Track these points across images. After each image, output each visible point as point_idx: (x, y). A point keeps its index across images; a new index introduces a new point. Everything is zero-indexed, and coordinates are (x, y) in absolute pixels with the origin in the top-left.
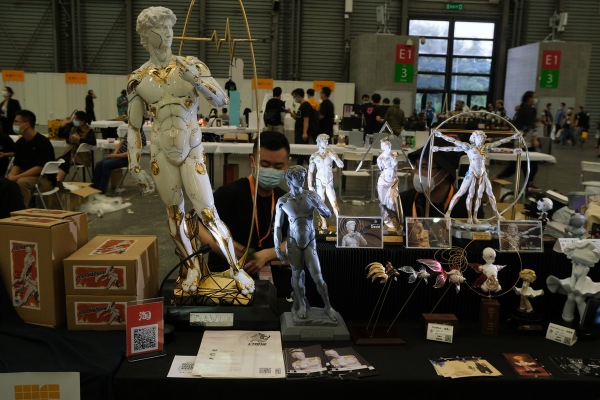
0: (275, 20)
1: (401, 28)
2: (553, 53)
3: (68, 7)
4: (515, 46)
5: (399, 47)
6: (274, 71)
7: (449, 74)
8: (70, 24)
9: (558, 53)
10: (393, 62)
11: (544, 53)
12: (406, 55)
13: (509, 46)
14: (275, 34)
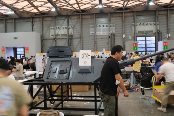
0: (109, 40)
1: (135, 40)
2: (166, 43)
3: (70, 40)
4: (160, 41)
5: (134, 44)
6: (110, 50)
7: (146, 48)
8: (70, 43)
9: (167, 43)
10: (133, 47)
11: (164, 43)
12: (136, 45)
13: (158, 41)
14: (110, 42)
